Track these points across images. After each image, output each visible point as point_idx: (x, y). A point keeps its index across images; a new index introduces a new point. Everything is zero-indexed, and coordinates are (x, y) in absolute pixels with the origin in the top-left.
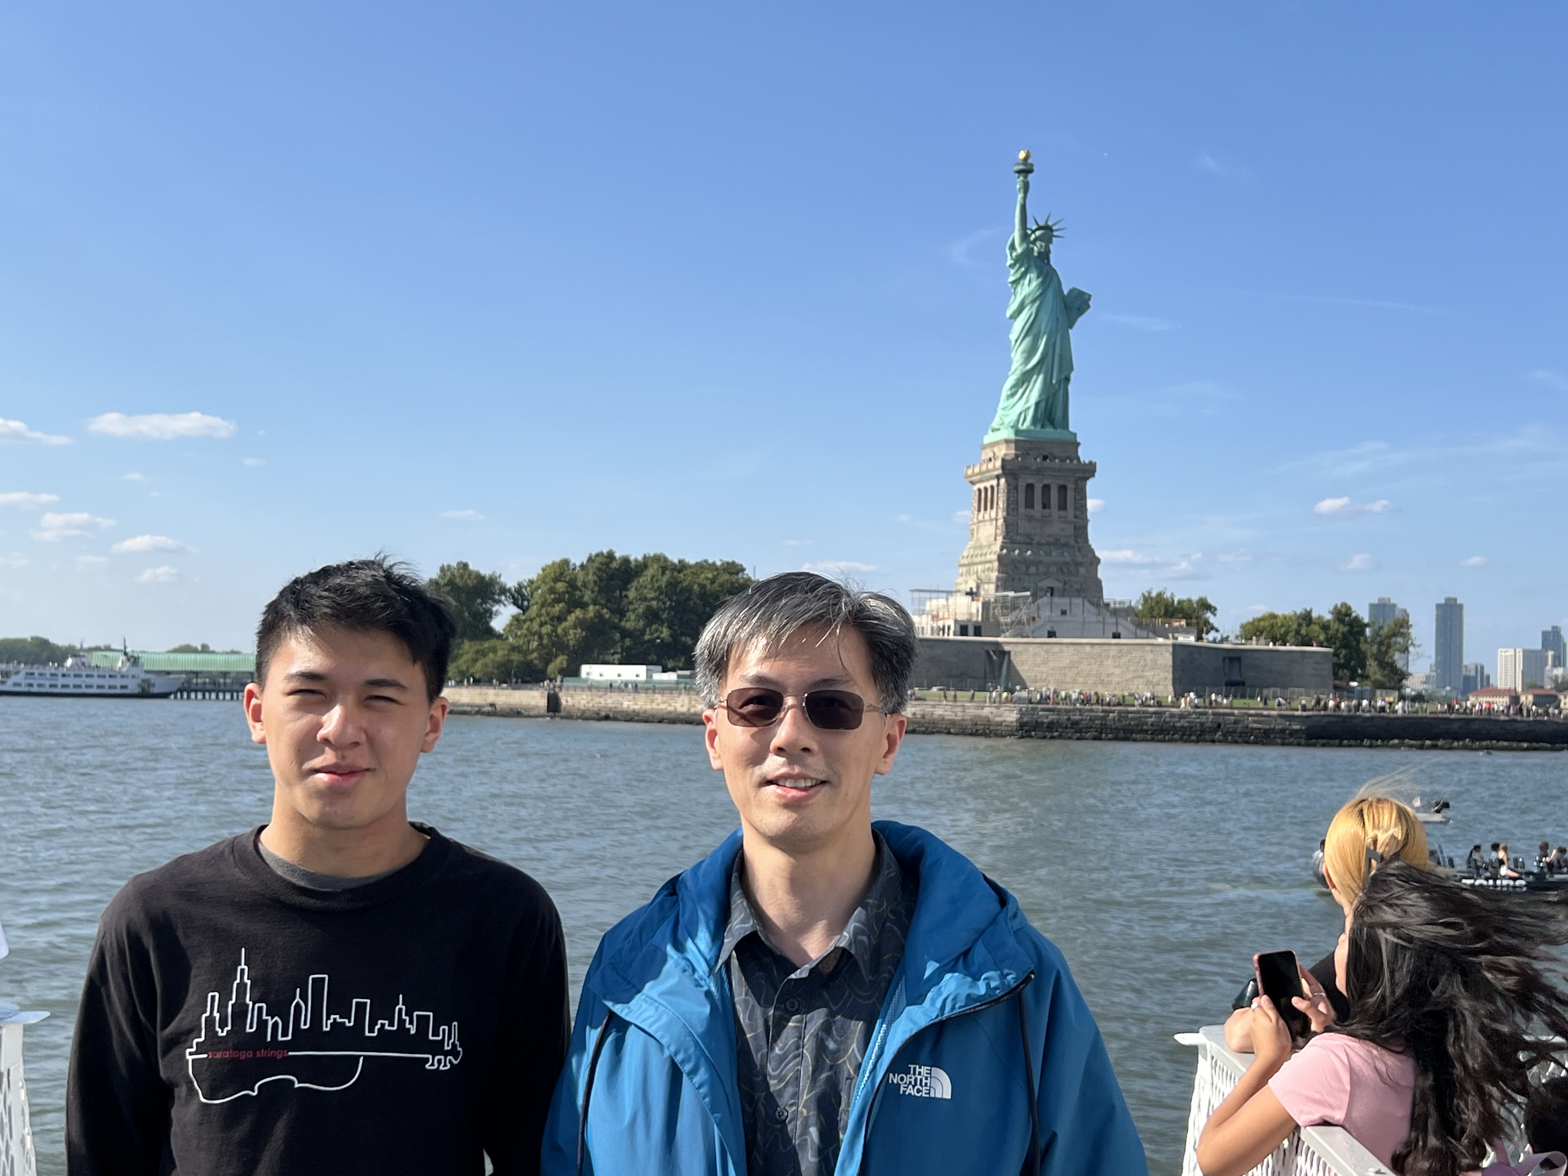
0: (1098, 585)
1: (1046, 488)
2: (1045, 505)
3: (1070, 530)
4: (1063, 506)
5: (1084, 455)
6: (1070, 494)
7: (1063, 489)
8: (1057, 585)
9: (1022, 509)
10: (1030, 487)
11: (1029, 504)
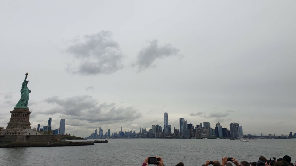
0: (30, 127)
1: (25, 114)
2: (25, 116)
3: (27, 120)
4: (27, 117)
5: (30, 111)
6: (28, 115)
7: (27, 115)
8: (26, 127)
9: (22, 117)
10: (23, 114)
11: (23, 116)
